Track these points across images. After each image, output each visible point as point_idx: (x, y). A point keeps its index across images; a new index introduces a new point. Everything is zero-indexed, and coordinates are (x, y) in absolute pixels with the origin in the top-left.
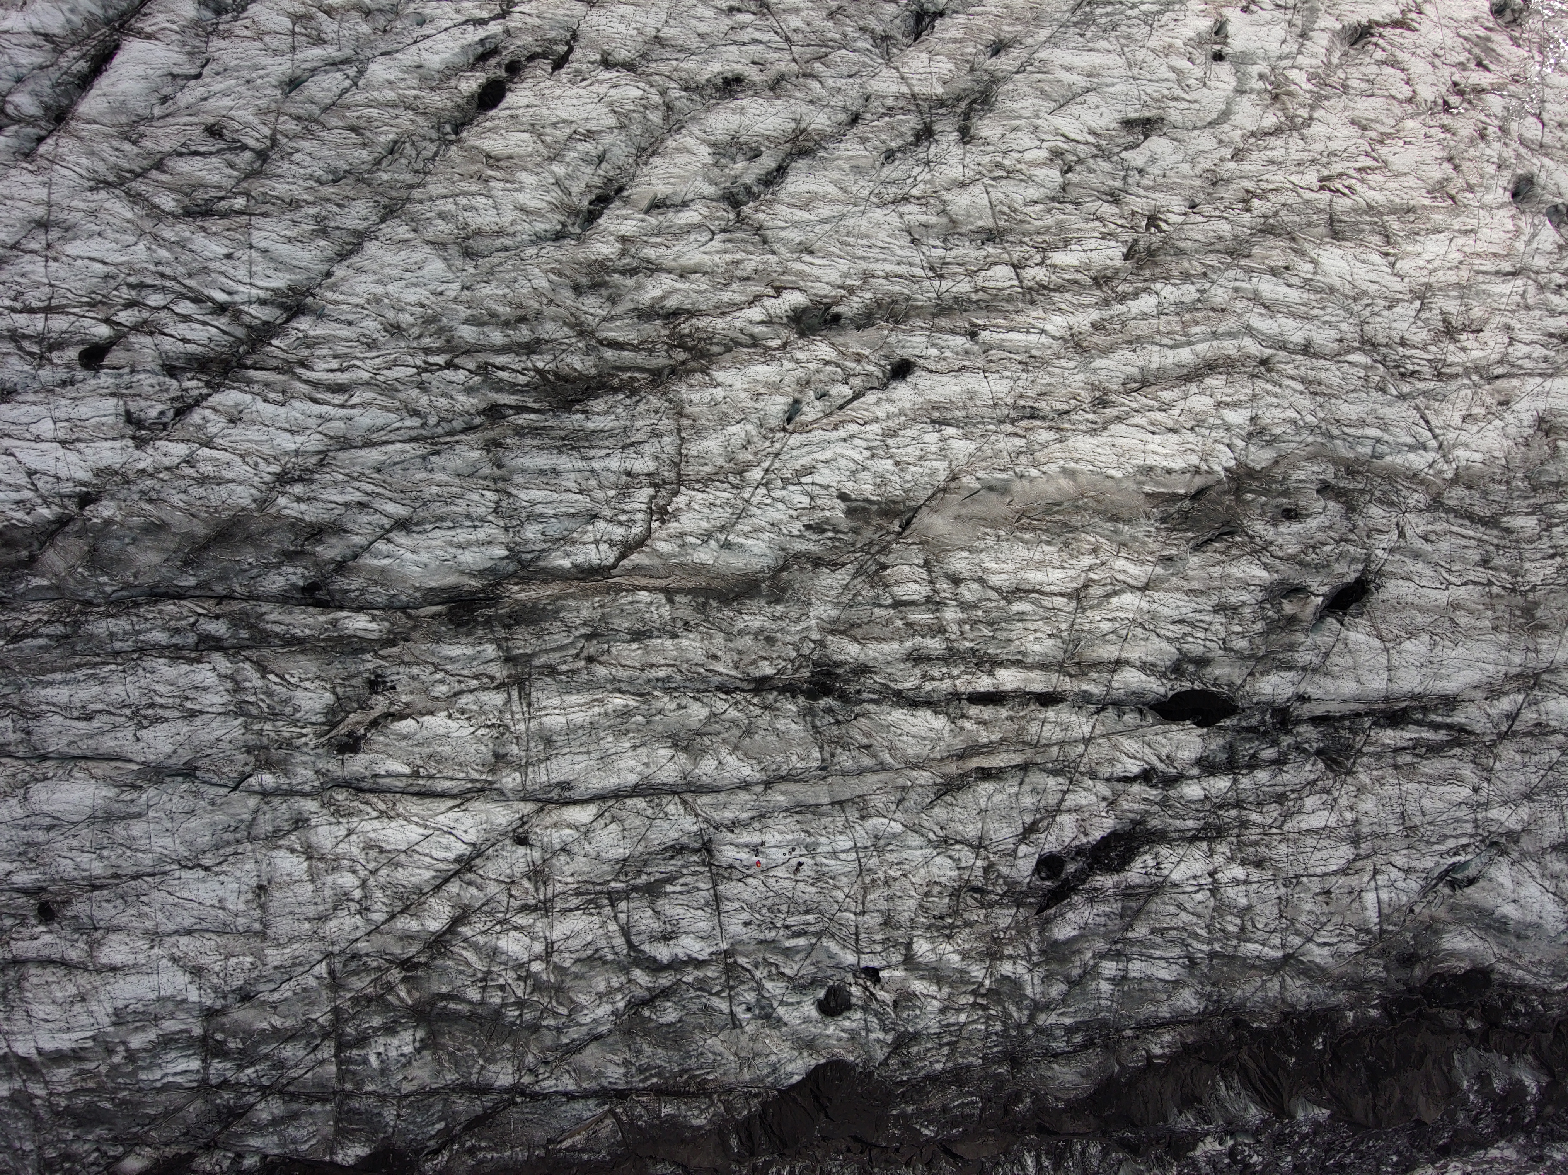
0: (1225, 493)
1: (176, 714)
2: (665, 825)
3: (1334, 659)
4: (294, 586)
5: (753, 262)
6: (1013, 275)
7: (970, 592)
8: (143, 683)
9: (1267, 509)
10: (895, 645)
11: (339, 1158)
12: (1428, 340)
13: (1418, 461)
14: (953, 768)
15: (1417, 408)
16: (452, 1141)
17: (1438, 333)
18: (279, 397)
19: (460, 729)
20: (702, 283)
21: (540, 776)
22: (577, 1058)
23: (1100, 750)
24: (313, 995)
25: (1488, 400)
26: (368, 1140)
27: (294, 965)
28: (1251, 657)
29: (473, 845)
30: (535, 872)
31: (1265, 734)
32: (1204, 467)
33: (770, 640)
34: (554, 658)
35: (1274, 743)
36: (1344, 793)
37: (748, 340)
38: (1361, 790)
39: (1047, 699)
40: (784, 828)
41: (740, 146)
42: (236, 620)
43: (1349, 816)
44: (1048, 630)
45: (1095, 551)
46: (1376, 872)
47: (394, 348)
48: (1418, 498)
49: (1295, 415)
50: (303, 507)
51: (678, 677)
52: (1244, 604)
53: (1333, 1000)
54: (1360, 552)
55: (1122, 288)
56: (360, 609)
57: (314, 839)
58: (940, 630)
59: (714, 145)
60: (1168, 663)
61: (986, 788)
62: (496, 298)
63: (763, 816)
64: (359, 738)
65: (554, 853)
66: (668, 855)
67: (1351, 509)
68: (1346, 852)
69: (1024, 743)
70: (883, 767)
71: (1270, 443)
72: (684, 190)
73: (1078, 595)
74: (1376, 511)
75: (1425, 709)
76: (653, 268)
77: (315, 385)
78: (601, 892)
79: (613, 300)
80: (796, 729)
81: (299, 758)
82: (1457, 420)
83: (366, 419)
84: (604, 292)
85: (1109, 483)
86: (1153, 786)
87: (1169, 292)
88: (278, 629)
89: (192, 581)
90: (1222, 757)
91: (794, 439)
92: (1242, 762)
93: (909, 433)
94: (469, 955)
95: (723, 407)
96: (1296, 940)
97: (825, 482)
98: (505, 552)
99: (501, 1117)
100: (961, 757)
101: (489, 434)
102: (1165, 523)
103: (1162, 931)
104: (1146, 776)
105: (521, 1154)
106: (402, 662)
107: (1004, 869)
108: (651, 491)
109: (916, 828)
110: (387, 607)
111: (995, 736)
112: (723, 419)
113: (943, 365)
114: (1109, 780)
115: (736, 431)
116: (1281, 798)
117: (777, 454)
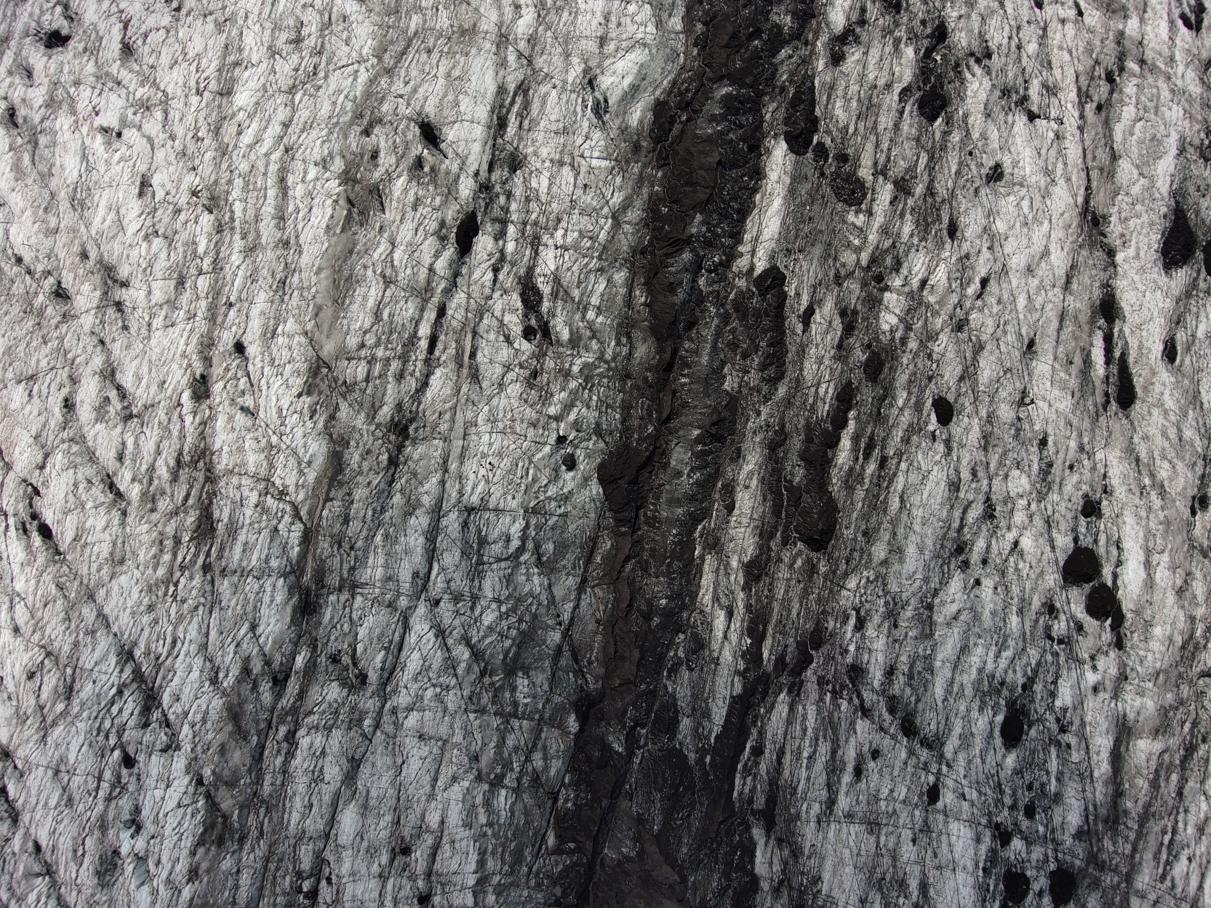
0: (353, 189)
1: (321, 761)
2: (450, 528)
3: (460, 151)
4: (271, 688)
5: (161, 414)
6: (204, 276)
7: (370, 340)
8: (300, 774)
9: (368, 167)
10: (389, 386)
11: (573, 731)
12: (298, 55)
13: (363, 77)
14: (465, 371)
15: (334, 70)
16: (582, 671)
17: (296, 48)
18: (171, 674)
19: (369, 621)
20: (165, 444)
21: (406, 586)
22: (557, 599)
23: (475, 290)
24: (484, 723)
25: (340, 28)
26: (568, 713)
27: (466, 729)
28: (447, 197)
29: (431, 627)
30: (455, 599)
31: (491, 199)
32: (335, 197)
33: (369, 452)
34: (346, 566)
35: (497, 196)
36: (535, 163)
37: (202, 427)
38: (536, 154)
39: (442, 312)
40: (469, 468)
41: (101, 407)
42: (282, 721)
43: (547, 164)
44: (402, 303)
45: (365, 267)
46: (582, 156)
47: (161, 610)
48: (384, 82)
49: (319, 141)
50: (231, 674)
51: (374, 505)
52: (416, 194)
53: (646, 196)
54: (404, 123)
55: (227, 218)
56: (294, 659)
57: (404, 706)
58: (388, 360)
59: (97, 421)
60: (438, 243)
61: (479, 356)
62: (147, 553)
63: (460, 477)
64: (361, 674)
65: (449, 588)
66: (466, 530)
67: (380, 121)
68: (566, 171)
69: (461, 330)
70: (454, 409)
71: (332, 158)
72: (116, 443)
73: (388, 282)
74: (385, 108)
75: (501, 106)
76: (152, 468)
77: (169, 654)
78: (475, 568)
79: (163, 493)
80: (421, 449)
81: (361, 705)
82: (347, 49)
83: (193, 632)
84: (158, 497)
85: (330, 251)
86: (502, 267)
87: (235, 194)
88: (291, 701)
89: (255, 738)
90: (497, 226)
91: (262, 414)
92: (503, 216)
93: (275, 352)
94: (488, 641)
95: (234, 448)
96: (606, 210)
97: (288, 403)
98: (282, 579)
99: (576, 643)
100: (461, 366)
101: (217, 573)
102: (362, 225)
103: (580, 282)
104: (496, 270)
105: (599, 638)
106: (327, 643)
107: (524, 358)
108: (269, 496)
109: (490, 399)
110: (296, 644)
111: (454, 345)
112: (241, 449)
113: (243, 325)
114: (493, 291)
115: (248, 444)
116: (528, 200)
117: (267, 425)
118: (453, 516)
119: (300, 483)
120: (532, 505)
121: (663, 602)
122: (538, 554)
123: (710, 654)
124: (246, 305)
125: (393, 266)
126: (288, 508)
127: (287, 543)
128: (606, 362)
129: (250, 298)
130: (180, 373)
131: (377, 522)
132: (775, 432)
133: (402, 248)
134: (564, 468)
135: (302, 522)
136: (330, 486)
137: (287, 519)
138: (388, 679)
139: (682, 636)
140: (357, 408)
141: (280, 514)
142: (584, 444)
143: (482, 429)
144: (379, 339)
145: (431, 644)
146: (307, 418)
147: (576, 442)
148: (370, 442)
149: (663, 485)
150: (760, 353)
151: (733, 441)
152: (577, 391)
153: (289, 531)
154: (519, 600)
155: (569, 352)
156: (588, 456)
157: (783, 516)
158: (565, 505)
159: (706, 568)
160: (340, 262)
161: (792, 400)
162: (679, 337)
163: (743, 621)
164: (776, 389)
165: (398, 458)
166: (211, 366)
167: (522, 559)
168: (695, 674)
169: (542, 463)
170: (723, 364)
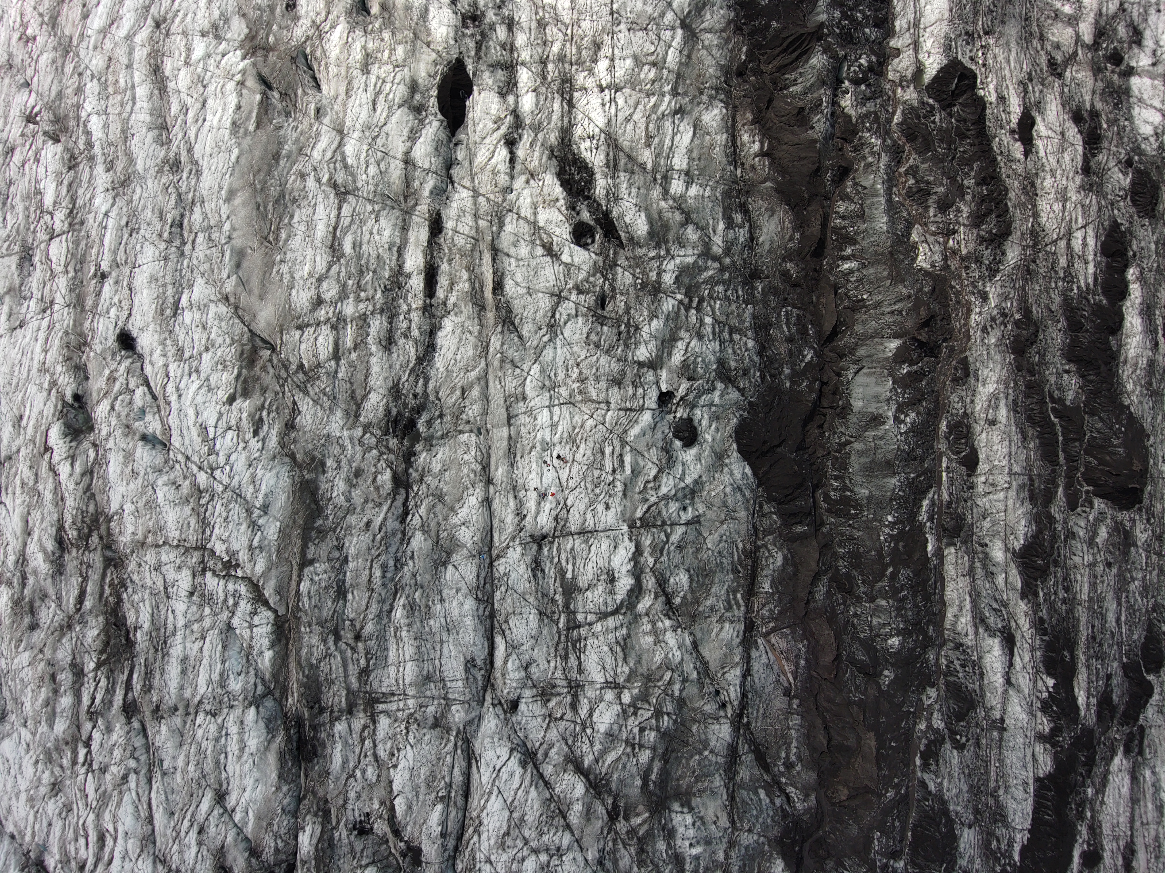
0: (265, 61)
2: (513, 575)
5: (23, 469)
6: (58, 239)
7: (330, 291)
9: (284, 24)
10: (374, 361)
14: (490, 315)
16: (778, 783)
19: (408, 757)
20: (36, 516)
21: (457, 686)
22: (712, 664)
23: (484, 182)
26: (769, 860)
28: (413, 44)
29: (512, 751)
30: (543, 695)
31: (483, 35)
32: (239, 78)
33: (359, 473)
34: (353, 670)
35: (492, 27)
37: (87, 478)
39: (437, 227)
40: (526, 470)
44: (371, 222)
45: (303, 176)
47: (71, 789)
51: (383, 559)
52: (364, 48)
55: (81, 144)
56: (296, 837)
58: (364, 319)
60: (411, 117)
61: (509, 286)
63: (514, 488)
64: (409, 848)
65: (528, 677)
66: (540, 575)
69: (472, 251)
70: (484, 378)
71: (227, 21)
73: (342, 193)
78: (567, 636)
80: (442, 453)
83: (128, 820)
84: (37, 603)
85: (243, 161)
86: (520, 137)
87: (90, 105)
90: (501, 74)
91: (176, 441)
92: (507, 57)
93: (181, 337)
94: (611, 758)
95: (140, 505)
96: (669, 17)
97: (216, 416)
98: (253, 708)
99: (760, 737)
100: (482, 308)
101: (148, 714)
102: (288, 115)
103: (649, 137)
104: (511, 143)
105: (796, 720)
106: (344, 805)
107: (582, 275)
108: (209, 574)
109: (539, 352)
110: (295, 814)
111: (465, 275)
112: (151, 505)
113: (125, 304)
114: (512, 178)
115: (163, 493)
116: (542, 24)
117: (188, 458)
118: (514, 554)
119: (256, 542)
120: (639, 513)
121: (894, 641)
122: (666, 594)
123: (987, 716)
124: (126, 270)
125: (346, 166)
126: (243, 589)
127: (251, 647)
128: (716, 259)
129: (132, 258)
130: (41, 397)
131: (391, 586)
132: (1017, 323)
133: (356, 135)
134: (678, 443)
135: (270, 608)
136: (305, 541)
137: (244, 606)
138: (456, 849)
139: (932, 692)
140: (327, 404)
141: (231, 602)
142: (705, 399)
143: (536, 403)
144: (344, 286)
145: (517, 780)
146: (249, 435)
147: (691, 397)
148: (358, 456)
149: (850, 443)
150: (968, 198)
151: (952, 350)
152: (678, 313)
153: (251, 626)
154: (649, 679)
155: (652, 254)
156: (715, 417)
157: (1062, 460)
158: (692, 503)
159: (950, 569)
160: (262, 174)
161: (1032, 267)
162: (827, 198)
163: (1033, 649)
164: (1004, 253)
165: (408, 475)
166: (87, 378)
167: (642, 606)
168: (968, 754)
169: (643, 441)
170: (909, 227)
